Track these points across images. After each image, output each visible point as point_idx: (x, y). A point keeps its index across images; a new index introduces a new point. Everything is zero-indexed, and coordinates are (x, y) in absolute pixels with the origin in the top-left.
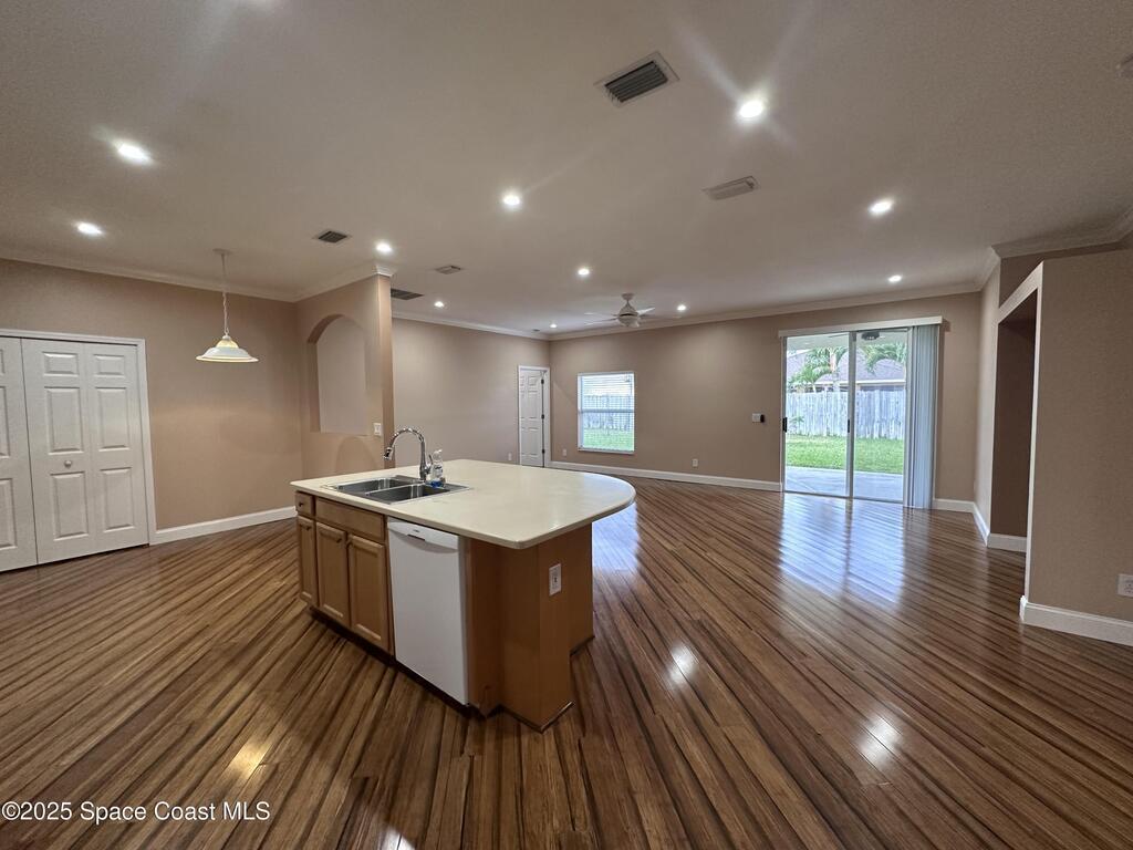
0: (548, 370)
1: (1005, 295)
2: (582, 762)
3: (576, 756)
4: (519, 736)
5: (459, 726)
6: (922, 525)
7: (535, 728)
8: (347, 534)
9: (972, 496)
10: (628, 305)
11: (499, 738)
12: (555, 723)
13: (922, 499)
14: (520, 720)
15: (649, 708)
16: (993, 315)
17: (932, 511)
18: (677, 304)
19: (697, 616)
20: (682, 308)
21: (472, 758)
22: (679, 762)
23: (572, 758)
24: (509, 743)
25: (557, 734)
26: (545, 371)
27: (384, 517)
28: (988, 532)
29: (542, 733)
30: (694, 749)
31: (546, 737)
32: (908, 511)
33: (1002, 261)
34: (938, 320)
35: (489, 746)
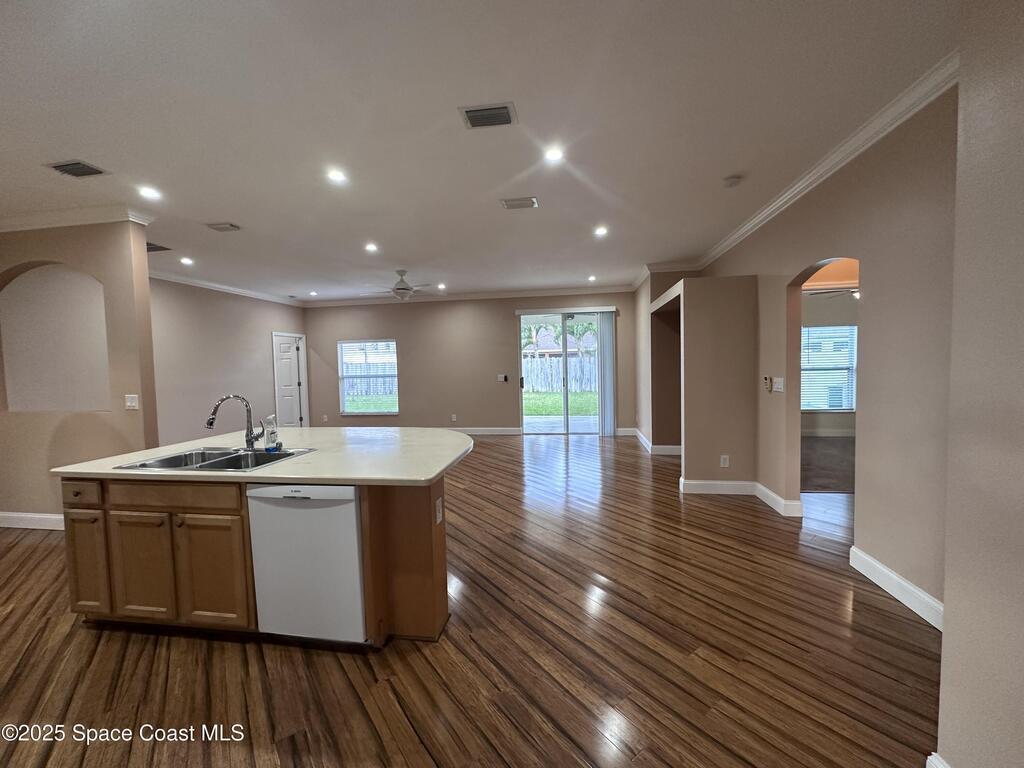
0: (304, 338)
1: (654, 296)
2: (480, 648)
3: (473, 646)
4: (419, 650)
5: (359, 662)
6: (610, 446)
7: (429, 641)
8: (171, 515)
9: (635, 424)
10: (402, 281)
11: (403, 659)
12: (444, 631)
13: (609, 430)
14: (413, 640)
15: (507, 598)
16: (646, 308)
17: (615, 437)
18: (438, 283)
19: (508, 530)
20: (442, 287)
21: (388, 680)
22: (545, 623)
23: (472, 649)
24: (415, 659)
25: (449, 638)
26: (300, 338)
27: (241, 486)
28: (651, 445)
29: (437, 642)
30: (551, 613)
31: (443, 643)
32: (602, 438)
33: (653, 275)
34: (613, 309)
35: (398, 667)
